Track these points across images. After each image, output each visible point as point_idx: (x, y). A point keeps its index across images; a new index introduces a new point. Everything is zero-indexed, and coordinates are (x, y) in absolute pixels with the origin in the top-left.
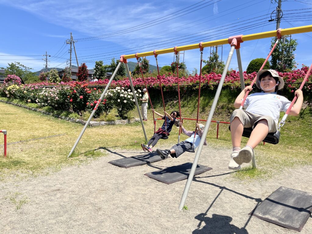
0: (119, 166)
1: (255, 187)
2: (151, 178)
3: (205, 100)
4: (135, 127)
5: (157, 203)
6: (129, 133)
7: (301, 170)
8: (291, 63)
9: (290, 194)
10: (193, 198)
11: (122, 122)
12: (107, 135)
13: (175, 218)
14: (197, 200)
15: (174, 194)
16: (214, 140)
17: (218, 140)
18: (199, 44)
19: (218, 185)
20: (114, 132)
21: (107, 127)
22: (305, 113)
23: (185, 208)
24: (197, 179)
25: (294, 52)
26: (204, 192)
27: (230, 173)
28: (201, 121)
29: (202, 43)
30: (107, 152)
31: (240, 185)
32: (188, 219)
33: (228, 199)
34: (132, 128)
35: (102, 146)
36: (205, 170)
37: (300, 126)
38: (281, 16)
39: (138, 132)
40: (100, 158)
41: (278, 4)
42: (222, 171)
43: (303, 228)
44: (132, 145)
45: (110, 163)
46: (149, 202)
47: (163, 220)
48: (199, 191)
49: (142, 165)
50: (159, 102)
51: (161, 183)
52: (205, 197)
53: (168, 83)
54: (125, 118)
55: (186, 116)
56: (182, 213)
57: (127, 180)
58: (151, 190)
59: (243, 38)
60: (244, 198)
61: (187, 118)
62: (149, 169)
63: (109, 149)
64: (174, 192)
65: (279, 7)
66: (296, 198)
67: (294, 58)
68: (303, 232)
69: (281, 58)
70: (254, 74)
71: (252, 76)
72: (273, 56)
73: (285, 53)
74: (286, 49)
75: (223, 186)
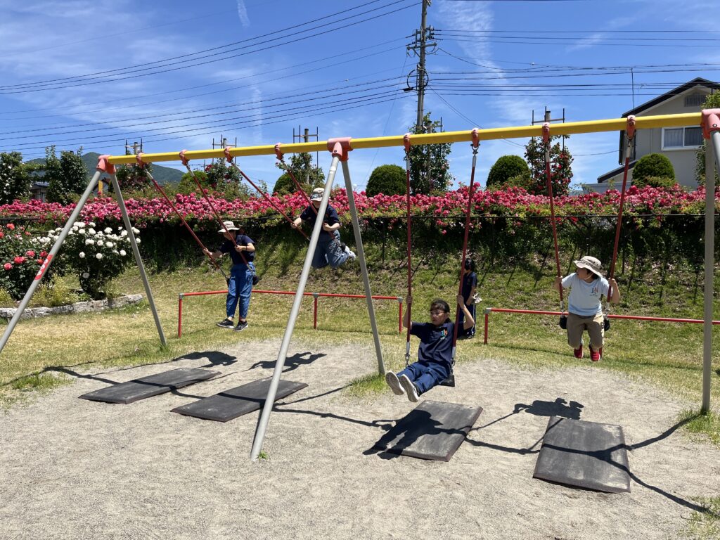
0: (107, 402)
1: (384, 406)
2: (185, 415)
3: (287, 251)
4: (128, 315)
5: (207, 456)
6: (113, 329)
8: (443, 176)
10: (274, 440)
11: (92, 307)
12: (59, 340)
13: (245, 475)
14: (283, 440)
15: (239, 437)
16: (309, 331)
17: (316, 331)
19: (320, 412)
20: (73, 331)
21: (54, 320)
23: (261, 456)
24: (280, 407)
25: (448, 157)
26: (295, 427)
27: (340, 389)
29: (281, 145)
30: (70, 377)
31: (359, 407)
32: (269, 472)
33: (337, 432)
34: (119, 320)
35: (50, 364)
36: (294, 389)
38: (426, 81)
39: (138, 327)
40: (55, 390)
41: (419, 58)
42: (325, 388)
43: (454, 457)
44: (130, 357)
45: (84, 397)
46: (191, 457)
47: (222, 481)
48: (286, 425)
49: (160, 394)
50: (183, 257)
51: (208, 422)
52: (296, 434)
53: (203, 212)
54: (100, 296)
56: (257, 464)
57: (134, 425)
58: (189, 436)
59: (351, 143)
60: (365, 427)
62: (178, 401)
63: (72, 369)
64: (238, 435)
65: (421, 65)
67: (448, 168)
68: (452, 461)
69: (427, 168)
70: (379, 199)
71: (376, 201)
72: (411, 161)
73: (434, 157)
74: (434, 150)
75: (328, 412)
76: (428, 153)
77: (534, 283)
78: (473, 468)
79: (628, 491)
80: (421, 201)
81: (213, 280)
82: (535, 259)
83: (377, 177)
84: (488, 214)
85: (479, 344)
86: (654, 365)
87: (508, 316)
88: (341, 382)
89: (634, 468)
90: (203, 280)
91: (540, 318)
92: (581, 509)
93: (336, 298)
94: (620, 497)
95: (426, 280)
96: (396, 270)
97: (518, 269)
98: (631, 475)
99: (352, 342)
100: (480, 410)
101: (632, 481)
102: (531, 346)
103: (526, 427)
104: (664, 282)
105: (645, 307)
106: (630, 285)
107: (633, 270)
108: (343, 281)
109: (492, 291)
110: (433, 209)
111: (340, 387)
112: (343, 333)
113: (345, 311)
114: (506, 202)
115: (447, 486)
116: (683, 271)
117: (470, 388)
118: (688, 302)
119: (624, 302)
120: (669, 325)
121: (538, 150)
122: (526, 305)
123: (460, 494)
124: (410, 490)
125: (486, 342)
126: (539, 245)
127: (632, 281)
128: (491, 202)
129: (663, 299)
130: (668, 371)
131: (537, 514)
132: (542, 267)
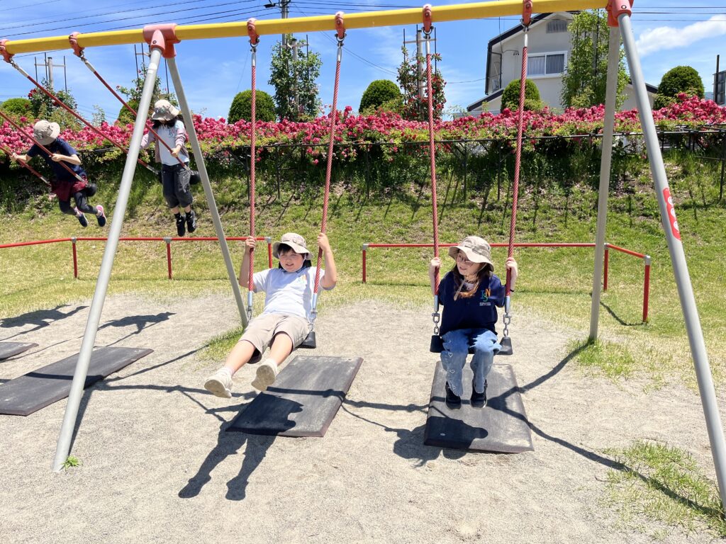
3: (134, 189)
7: (333, 318)
8: (313, 102)
9: (312, 368)
13: (41, 496)
14: (107, 433)
16: (161, 282)
17: (171, 281)
18: (70, 38)
19: (164, 385)
22: (341, 205)
23: (70, 463)
24: (112, 384)
25: (316, 81)
26: (127, 411)
27: (195, 351)
28: (129, 241)
29: (77, 35)
36: (134, 357)
37: (334, 232)
42: (176, 352)
43: (330, 429)
48: (115, 410)
52: (127, 421)
53: (20, 145)
55: (86, 233)
56: (62, 477)
59: (176, 31)
61: (90, 237)
64: (43, 432)
66: (320, 372)
67: (317, 93)
68: (328, 435)
69: (294, 92)
70: (240, 126)
71: (237, 129)
72: (277, 85)
73: (301, 81)
74: (300, 72)
75: (175, 385)
76: (295, 75)
77: (412, 214)
78: (353, 441)
79: (531, 449)
80: (288, 128)
81: (41, 228)
82: (411, 189)
83: (239, 104)
84: (362, 141)
85: (357, 283)
86: (532, 291)
87: (386, 251)
88: (197, 342)
89: (531, 415)
90: (28, 229)
91: (419, 251)
92: (482, 480)
93: (196, 242)
94: (523, 458)
95: (299, 217)
96: (264, 207)
97: (394, 200)
98: (530, 425)
99: (214, 292)
100: (360, 361)
101: (534, 434)
102: (411, 282)
103: (411, 376)
104: (537, 207)
105: (520, 233)
106: (505, 212)
107: (507, 196)
108: (202, 222)
109: (369, 225)
110: (302, 136)
111: (195, 350)
112: (205, 282)
113: (206, 256)
114: (379, 127)
115: (321, 473)
116: (554, 195)
117: (349, 335)
118: (560, 226)
119: (500, 230)
120: (543, 251)
121: (411, 73)
122: (404, 239)
123: (337, 483)
124: (274, 486)
125: (364, 280)
126: (415, 174)
127: (507, 208)
128: (365, 128)
129: (537, 225)
130: (546, 297)
131: (432, 498)
132: (419, 197)
